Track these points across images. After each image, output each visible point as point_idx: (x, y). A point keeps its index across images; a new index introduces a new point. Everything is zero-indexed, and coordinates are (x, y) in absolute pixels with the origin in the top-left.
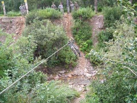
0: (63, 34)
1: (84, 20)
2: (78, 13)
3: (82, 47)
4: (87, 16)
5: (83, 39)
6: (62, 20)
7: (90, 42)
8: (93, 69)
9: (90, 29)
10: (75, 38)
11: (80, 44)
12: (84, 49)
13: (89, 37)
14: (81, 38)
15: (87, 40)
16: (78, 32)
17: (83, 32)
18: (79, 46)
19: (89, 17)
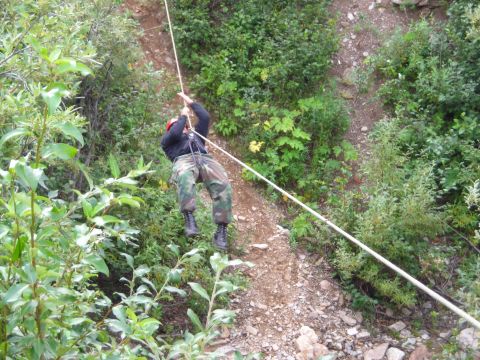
0: (125, 46)
5: (267, 93)
7: (328, 114)
8: (365, 334)
10: (201, 80)
11: (242, 129)
12: (277, 168)
13: (318, 77)
14: (249, 81)
15: (300, 102)
16: (222, 34)
17: (269, 34)
18: (237, 146)
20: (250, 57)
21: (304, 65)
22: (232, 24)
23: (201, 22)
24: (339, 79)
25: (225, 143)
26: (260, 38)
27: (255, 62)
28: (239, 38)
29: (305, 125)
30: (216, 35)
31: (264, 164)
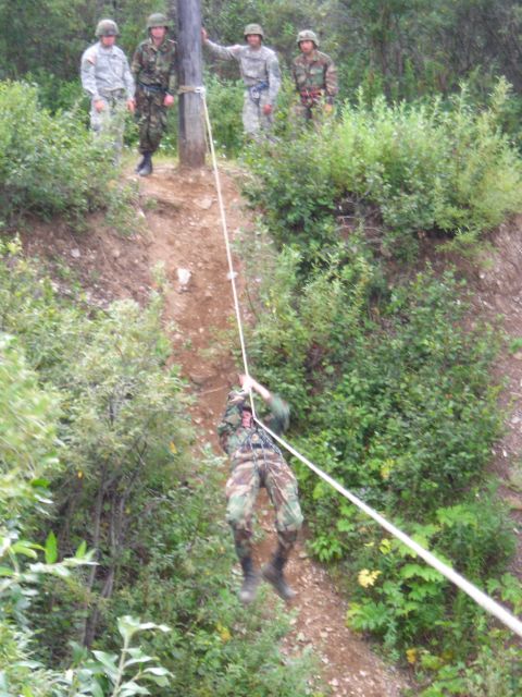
0: (170, 414)
1: (397, 263)
2: (323, 170)
3: (374, 595)
4: (438, 207)
5: (388, 497)
6: (123, 239)
7: (482, 531)
9: (476, 371)
11: (348, 552)
12: (399, 612)
13: (468, 475)
14: (363, 478)
15: (440, 511)
16: (322, 407)
17: (396, 407)
18: (341, 577)
19: (465, 230)
20: (366, 442)
21: (448, 455)
22: (341, 392)
23: (292, 387)
24: (501, 480)
25: (323, 572)
26: (382, 414)
27: (372, 450)
28: (349, 413)
29: (447, 548)
30: (314, 408)
31: (381, 605)
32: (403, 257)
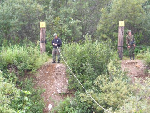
4: (28, 65)
9: (39, 96)
19: (33, 69)
32: (21, 75)
